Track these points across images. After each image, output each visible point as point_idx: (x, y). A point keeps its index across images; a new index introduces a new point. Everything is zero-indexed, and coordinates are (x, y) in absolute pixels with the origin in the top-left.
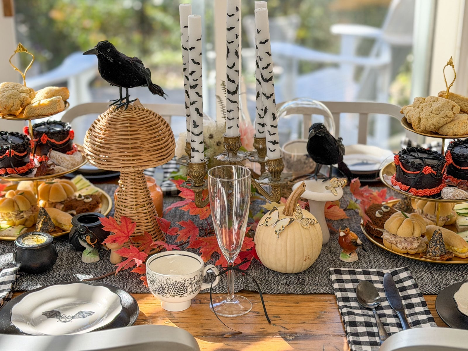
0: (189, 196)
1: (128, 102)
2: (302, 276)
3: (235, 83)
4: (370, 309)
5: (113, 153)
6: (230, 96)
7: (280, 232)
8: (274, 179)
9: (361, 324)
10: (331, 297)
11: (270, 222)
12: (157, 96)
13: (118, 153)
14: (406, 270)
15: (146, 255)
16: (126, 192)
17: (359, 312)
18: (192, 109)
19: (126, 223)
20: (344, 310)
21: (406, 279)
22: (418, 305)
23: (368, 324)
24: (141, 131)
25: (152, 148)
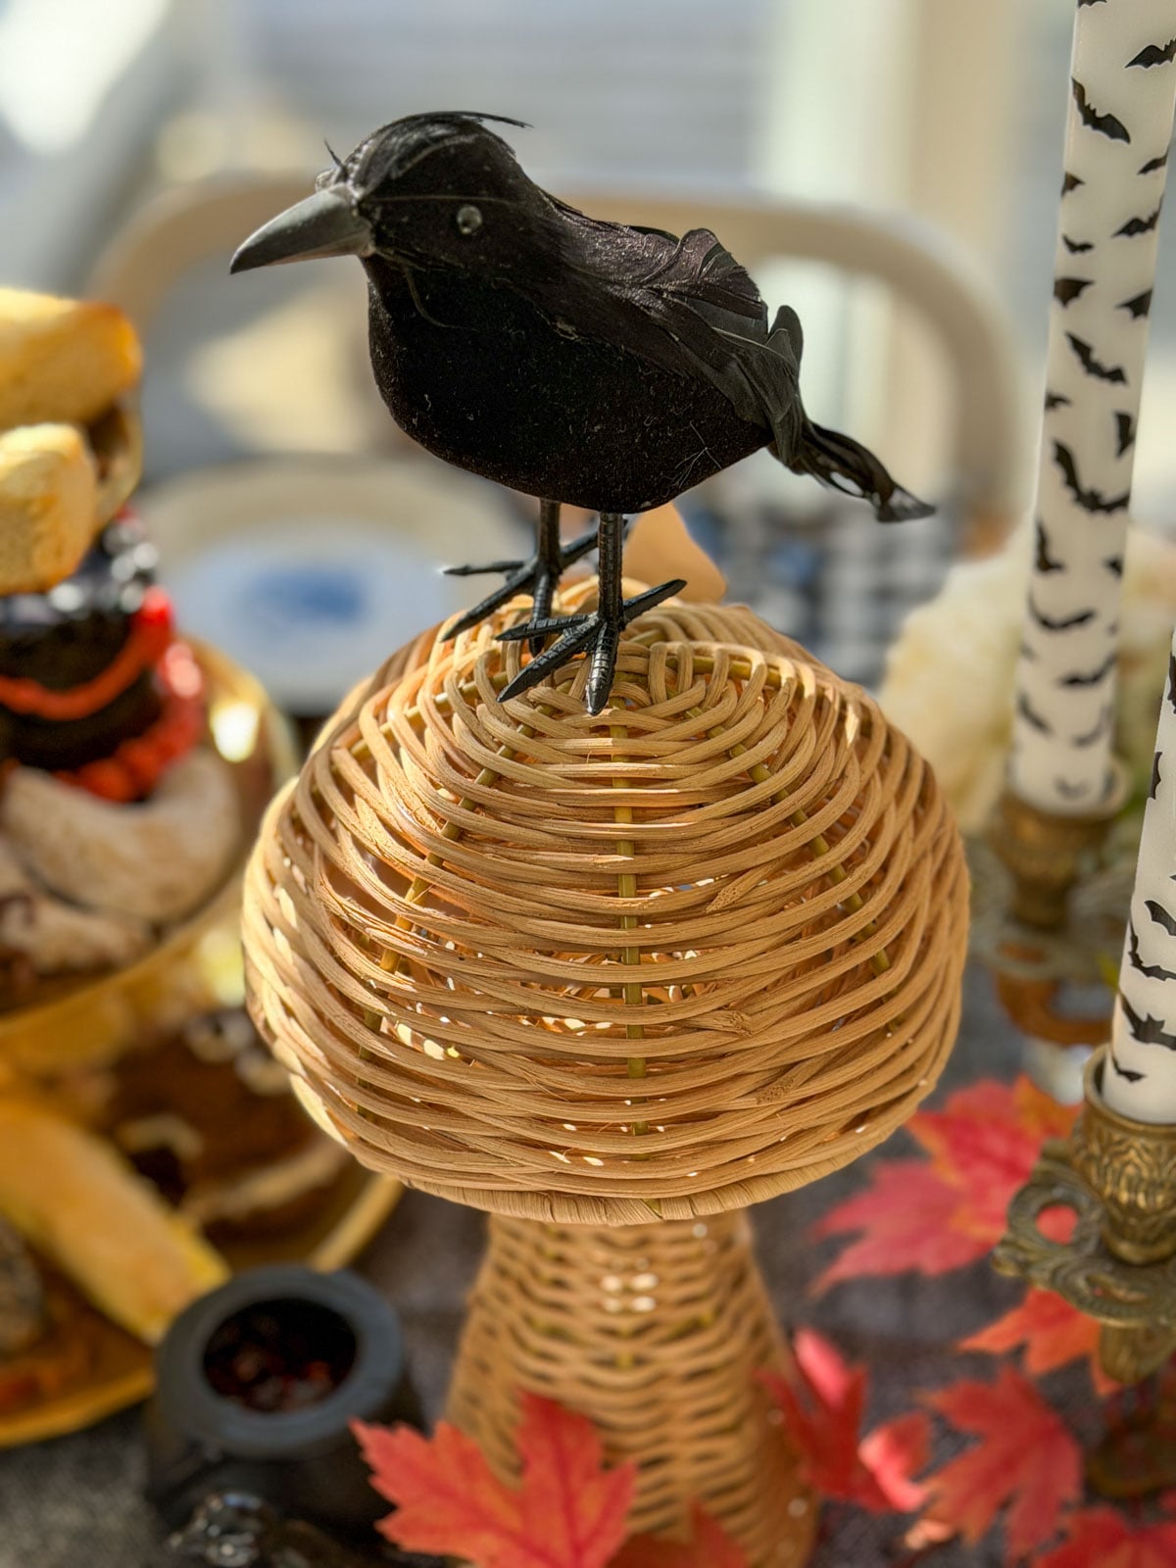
5: (495, 1096)
19: (563, 1466)
24: (732, 908)
25: (811, 1043)
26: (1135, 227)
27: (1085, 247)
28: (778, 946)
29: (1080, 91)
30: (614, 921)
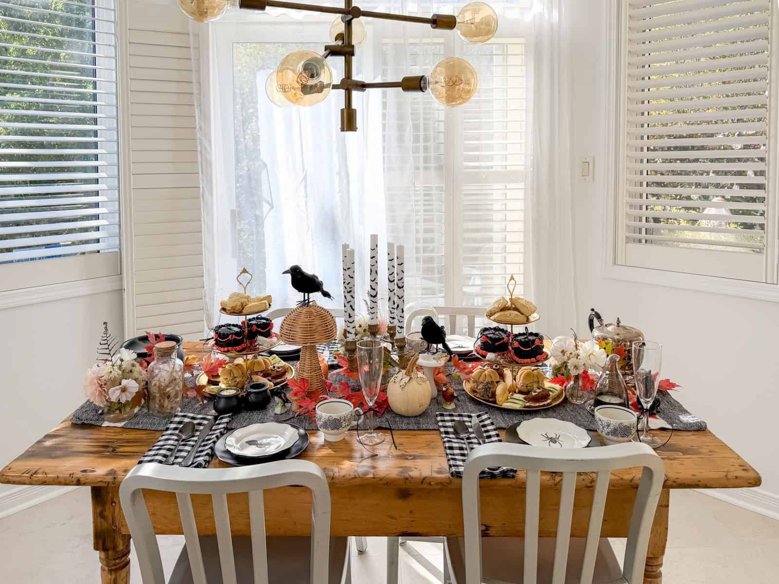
0: (345, 365)
1: (309, 302)
2: (418, 418)
3: (375, 290)
4: (463, 439)
6: (372, 298)
7: (403, 386)
8: (400, 352)
9: (456, 448)
10: (438, 432)
11: (398, 380)
12: (327, 298)
14: (486, 413)
15: (316, 403)
17: (455, 440)
18: (348, 305)
20: (446, 439)
21: (486, 419)
22: (494, 436)
23: (461, 449)
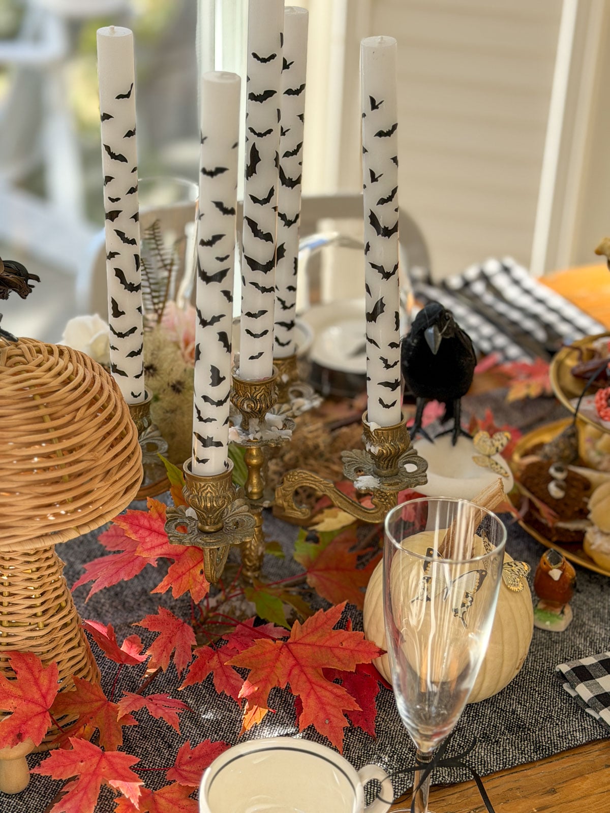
0: (156, 549)
3: (273, 242)
7: (465, 609)
8: (385, 472)
13: (30, 501)
15: (134, 761)
16: (10, 585)
19: (30, 670)
24: (81, 420)
25: (114, 461)
26: (132, 191)
27: (118, 199)
28: (96, 431)
29: (108, 148)
30: (47, 431)
